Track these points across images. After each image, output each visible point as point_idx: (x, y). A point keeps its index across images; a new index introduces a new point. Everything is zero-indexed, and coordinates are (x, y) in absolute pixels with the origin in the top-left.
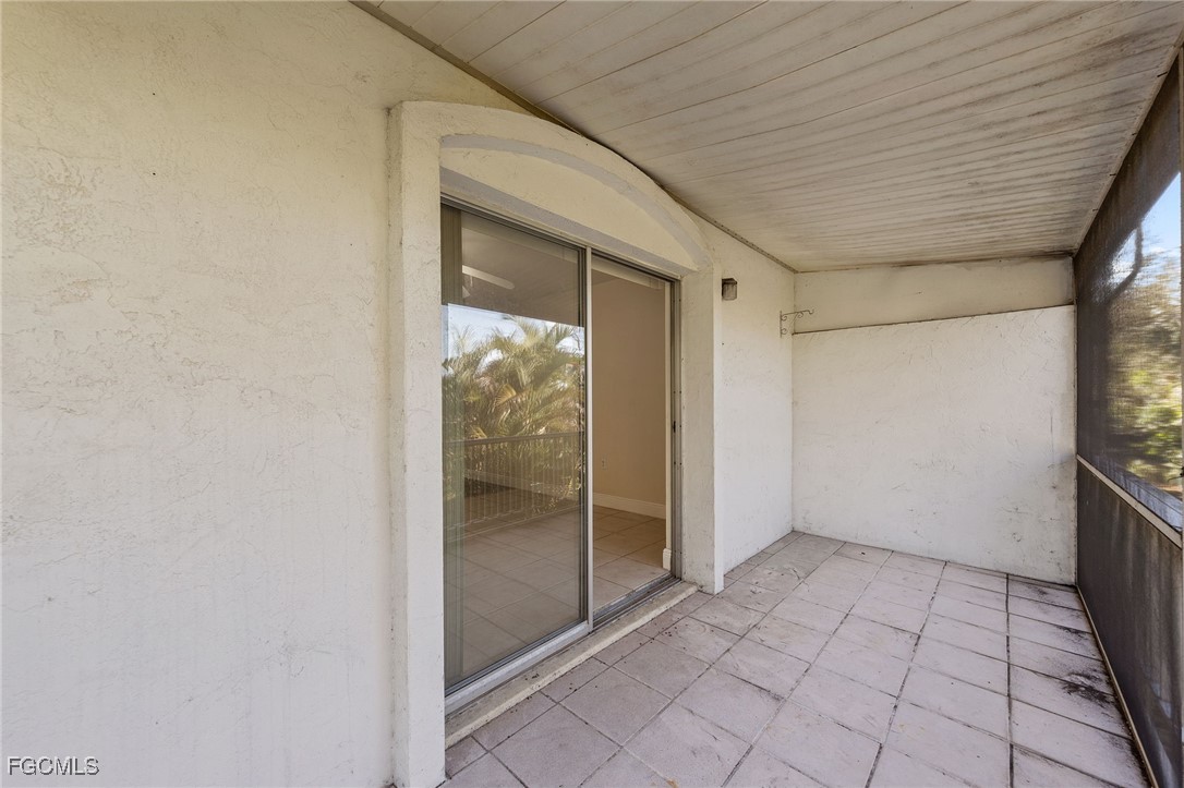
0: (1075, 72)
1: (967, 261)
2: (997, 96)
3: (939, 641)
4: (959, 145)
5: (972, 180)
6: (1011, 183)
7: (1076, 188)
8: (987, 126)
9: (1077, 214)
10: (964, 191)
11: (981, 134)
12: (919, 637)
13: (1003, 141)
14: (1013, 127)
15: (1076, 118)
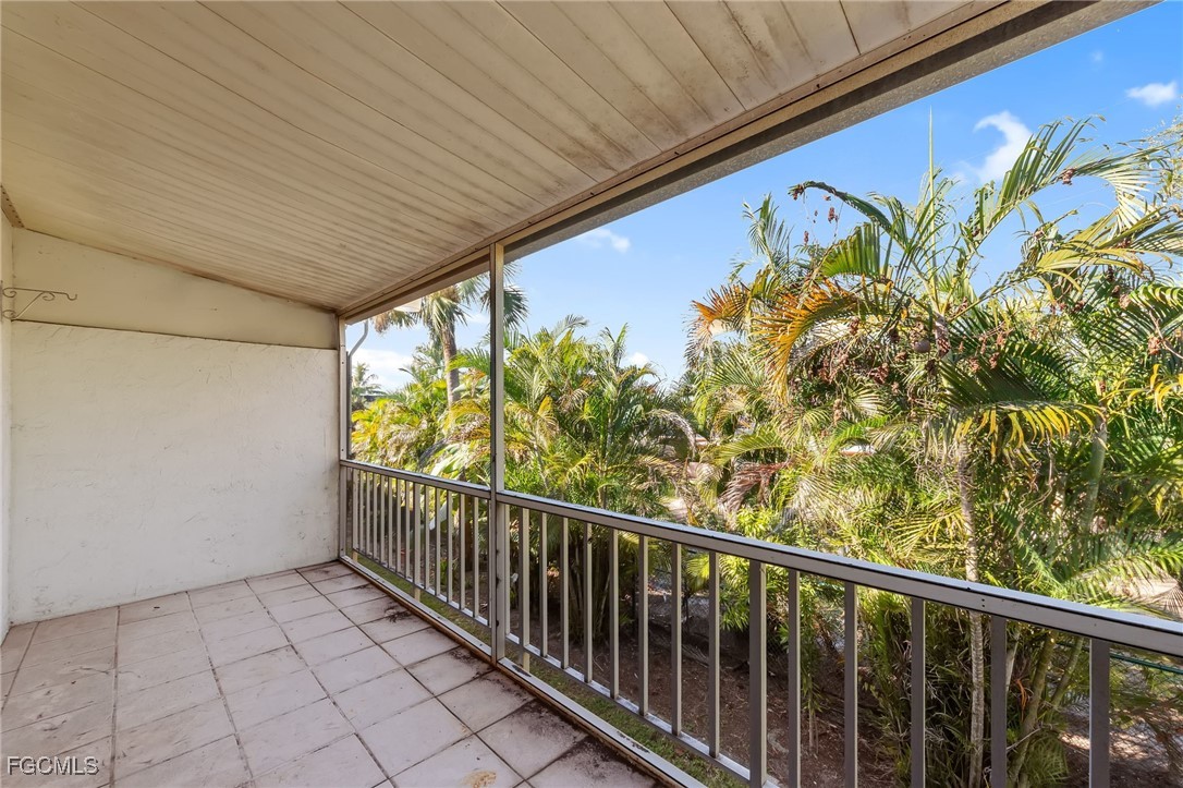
0: (453, 224)
1: (261, 292)
2: (419, 211)
3: (308, 640)
4: (370, 221)
5: (344, 243)
6: (362, 258)
7: (384, 276)
8: (395, 221)
9: (369, 290)
10: (332, 247)
11: (387, 223)
12: (292, 647)
13: (392, 233)
14: (405, 230)
15: (428, 244)
